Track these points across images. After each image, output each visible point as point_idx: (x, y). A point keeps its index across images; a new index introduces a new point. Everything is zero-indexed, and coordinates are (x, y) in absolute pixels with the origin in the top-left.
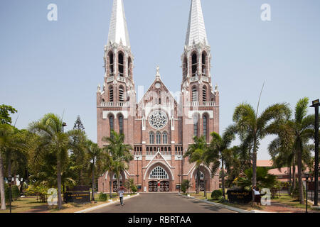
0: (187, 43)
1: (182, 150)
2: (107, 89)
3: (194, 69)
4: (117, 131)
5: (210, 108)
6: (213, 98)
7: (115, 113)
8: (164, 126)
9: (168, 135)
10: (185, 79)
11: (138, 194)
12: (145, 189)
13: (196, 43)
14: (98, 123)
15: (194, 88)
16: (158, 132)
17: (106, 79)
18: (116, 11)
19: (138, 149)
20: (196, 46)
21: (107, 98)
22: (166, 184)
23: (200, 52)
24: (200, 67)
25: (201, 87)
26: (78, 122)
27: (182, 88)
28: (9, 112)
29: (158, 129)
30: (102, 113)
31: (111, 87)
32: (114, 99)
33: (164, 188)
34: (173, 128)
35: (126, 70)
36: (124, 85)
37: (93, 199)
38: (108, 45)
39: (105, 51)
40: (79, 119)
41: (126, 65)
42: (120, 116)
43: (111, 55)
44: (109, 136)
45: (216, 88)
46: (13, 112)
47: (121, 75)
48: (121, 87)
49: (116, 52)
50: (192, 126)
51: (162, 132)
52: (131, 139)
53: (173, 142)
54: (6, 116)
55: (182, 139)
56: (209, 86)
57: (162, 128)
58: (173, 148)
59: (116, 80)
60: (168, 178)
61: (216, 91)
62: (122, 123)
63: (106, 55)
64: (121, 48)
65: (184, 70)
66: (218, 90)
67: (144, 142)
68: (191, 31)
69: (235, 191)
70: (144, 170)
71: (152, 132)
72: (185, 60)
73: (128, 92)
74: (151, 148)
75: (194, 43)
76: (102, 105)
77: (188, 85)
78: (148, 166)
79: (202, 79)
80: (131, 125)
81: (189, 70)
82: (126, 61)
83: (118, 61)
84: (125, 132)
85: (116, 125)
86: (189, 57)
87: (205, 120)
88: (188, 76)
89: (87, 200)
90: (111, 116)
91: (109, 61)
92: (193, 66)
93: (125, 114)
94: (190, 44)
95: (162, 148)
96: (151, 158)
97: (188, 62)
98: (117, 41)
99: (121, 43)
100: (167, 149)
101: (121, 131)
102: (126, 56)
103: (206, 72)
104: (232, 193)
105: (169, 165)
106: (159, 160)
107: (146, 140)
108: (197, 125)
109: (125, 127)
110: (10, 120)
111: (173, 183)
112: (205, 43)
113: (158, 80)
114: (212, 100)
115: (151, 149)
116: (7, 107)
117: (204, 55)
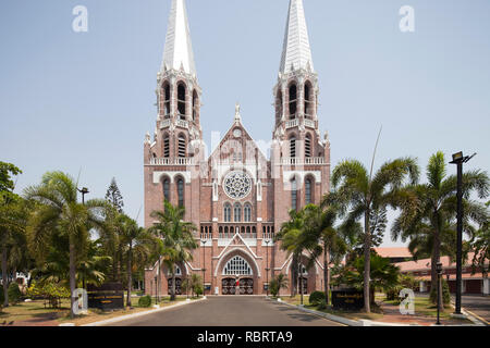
0: (282, 69)
1: (273, 231)
2: (160, 138)
3: (293, 108)
4: (174, 202)
5: (317, 168)
6: (321, 154)
7: (172, 175)
8: (247, 194)
9: (251, 208)
10: (279, 123)
11: (204, 298)
12: (217, 290)
13: (296, 69)
14: (146, 189)
15: (293, 137)
16: (238, 204)
17: (158, 123)
18: (174, 21)
19: (207, 229)
20: (296, 73)
21: (160, 152)
22: (249, 284)
23: (302, 81)
24: (301, 106)
25: (302, 135)
26: (113, 188)
27: (274, 137)
28: (10, 173)
29: (238, 199)
30: (152, 175)
31: (167, 136)
32: (171, 153)
33: (246, 289)
34: (259, 198)
35: (189, 110)
36: (185, 132)
37: (129, 304)
38: (163, 71)
39: (159, 81)
40: (114, 183)
41: (189, 102)
42: (180, 179)
43: (167, 87)
44: (162, 209)
45: (325, 137)
46: (16, 173)
47: (183, 118)
48: (182, 135)
49: (174, 83)
50: (290, 195)
51: (243, 203)
52: (196, 214)
53: (259, 219)
54: (5, 179)
55: (273, 215)
56: (315, 133)
57: (243, 197)
58: (259, 229)
59: (175, 124)
60: (251, 273)
61: (325, 142)
62: (183, 189)
63: (159, 87)
64: (181, 77)
65: (277, 109)
66: (329, 140)
67: (215, 219)
68: (288, 50)
69: (342, 292)
70: (215, 262)
71: (227, 204)
72: (280, 95)
73: (192, 142)
74: (226, 228)
75: (292, 68)
76: (152, 163)
77: (283, 132)
78: (221, 255)
79: (305, 123)
80: (196, 192)
81: (285, 109)
82: (189, 96)
83: (177, 95)
84: (187, 204)
85: (173, 192)
86: (285, 89)
87: (308, 186)
88: (283, 118)
89: (118, 305)
90: (165, 180)
91: (163, 96)
92: (290, 104)
93: (188, 176)
94: (287, 70)
95: (243, 228)
96: (226, 243)
97: (284, 98)
98: (176, 67)
99: (182, 68)
100: (250, 229)
101: (181, 203)
102: (190, 88)
103: (311, 113)
104: (338, 296)
105: (253, 255)
106: (237, 247)
107: (219, 215)
108: (295, 194)
109: (187, 197)
110: (11, 185)
111: (260, 282)
112: (309, 68)
113: (237, 125)
114: (320, 155)
115: (226, 230)
116: (6, 165)
117: (308, 87)
